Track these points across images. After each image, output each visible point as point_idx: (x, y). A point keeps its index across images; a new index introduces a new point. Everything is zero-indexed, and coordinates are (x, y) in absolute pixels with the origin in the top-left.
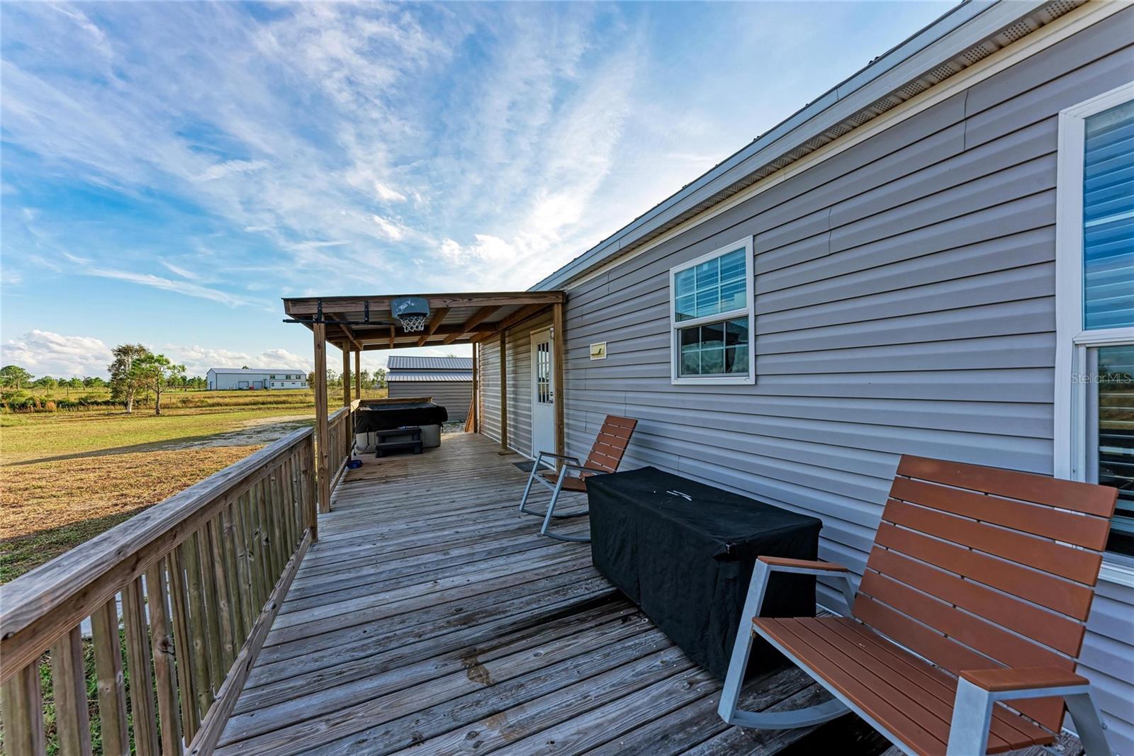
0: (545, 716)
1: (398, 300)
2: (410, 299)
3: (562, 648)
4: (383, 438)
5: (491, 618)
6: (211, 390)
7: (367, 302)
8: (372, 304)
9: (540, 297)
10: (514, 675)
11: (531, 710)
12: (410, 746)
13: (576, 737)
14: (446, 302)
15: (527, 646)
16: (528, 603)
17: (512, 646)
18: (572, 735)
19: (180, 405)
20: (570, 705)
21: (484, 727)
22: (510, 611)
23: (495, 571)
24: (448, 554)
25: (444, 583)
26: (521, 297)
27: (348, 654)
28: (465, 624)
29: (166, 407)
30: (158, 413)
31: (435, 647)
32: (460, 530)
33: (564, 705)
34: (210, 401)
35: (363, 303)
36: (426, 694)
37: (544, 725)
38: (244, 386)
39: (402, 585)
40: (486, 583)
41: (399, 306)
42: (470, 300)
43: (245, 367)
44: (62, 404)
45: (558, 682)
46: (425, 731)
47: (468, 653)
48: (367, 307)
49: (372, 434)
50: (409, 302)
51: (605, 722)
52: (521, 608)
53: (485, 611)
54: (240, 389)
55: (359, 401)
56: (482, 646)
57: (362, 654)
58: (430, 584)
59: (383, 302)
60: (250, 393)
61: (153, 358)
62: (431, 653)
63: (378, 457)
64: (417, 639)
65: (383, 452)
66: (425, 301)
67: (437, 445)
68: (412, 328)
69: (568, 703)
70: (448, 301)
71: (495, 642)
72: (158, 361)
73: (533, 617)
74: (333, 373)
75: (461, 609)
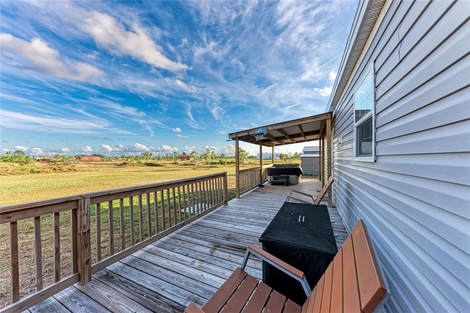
0: (210, 270)
1: (257, 129)
2: (260, 128)
3: (238, 259)
4: (275, 179)
5: (234, 241)
6: (258, 160)
7: (248, 132)
8: (250, 132)
9: (317, 118)
10: (218, 257)
11: (210, 266)
12: (184, 255)
13: (208, 279)
14: (273, 127)
15: (231, 252)
16: (248, 243)
17: (228, 250)
18: (208, 278)
19: (248, 164)
20: (218, 272)
21: (198, 262)
22: (241, 242)
23: (254, 230)
24: (248, 219)
25: (237, 227)
26: (306, 120)
27: (200, 232)
28: (226, 239)
29: (246, 164)
30: (243, 166)
31: (214, 240)
32: (261, 214)
33: (217, 271)
34: (255, 163)
35: (247, 132)
36: (199, 248)
37: (207, 271)
38: (265, 159)
39: (228, 223)
40: (246, 231)
41: (257, 131)
42: (283, 125)
43: (266, 152)
44: (228, 163)
45: (224, 265)
46: (190, 255)
47: (218, 245)
48: (248, 133)
49: (272, 176)
50: (260, 130)
51: (218, 282)
52: (244, 243)
53: (235, 239)
54: (264, 159)
55: (273, 164)
56: (222, 246)
57: (202, 234)
58: (233, 225)
59: (253, 131)
60: (266, 161)
61: (242, 151)
62: (212, 241)
63: (271, 185)
64: (214, 236)
65: (273, 184)
66: (265, 128)
67: (297, 183)
68: (259, 139)
69: (218, 271)
70: (274, 127)
71: (225, 247)
72: (243, 151)
73: (243, 247)
74: (291, 154)
75: (231, 235)
